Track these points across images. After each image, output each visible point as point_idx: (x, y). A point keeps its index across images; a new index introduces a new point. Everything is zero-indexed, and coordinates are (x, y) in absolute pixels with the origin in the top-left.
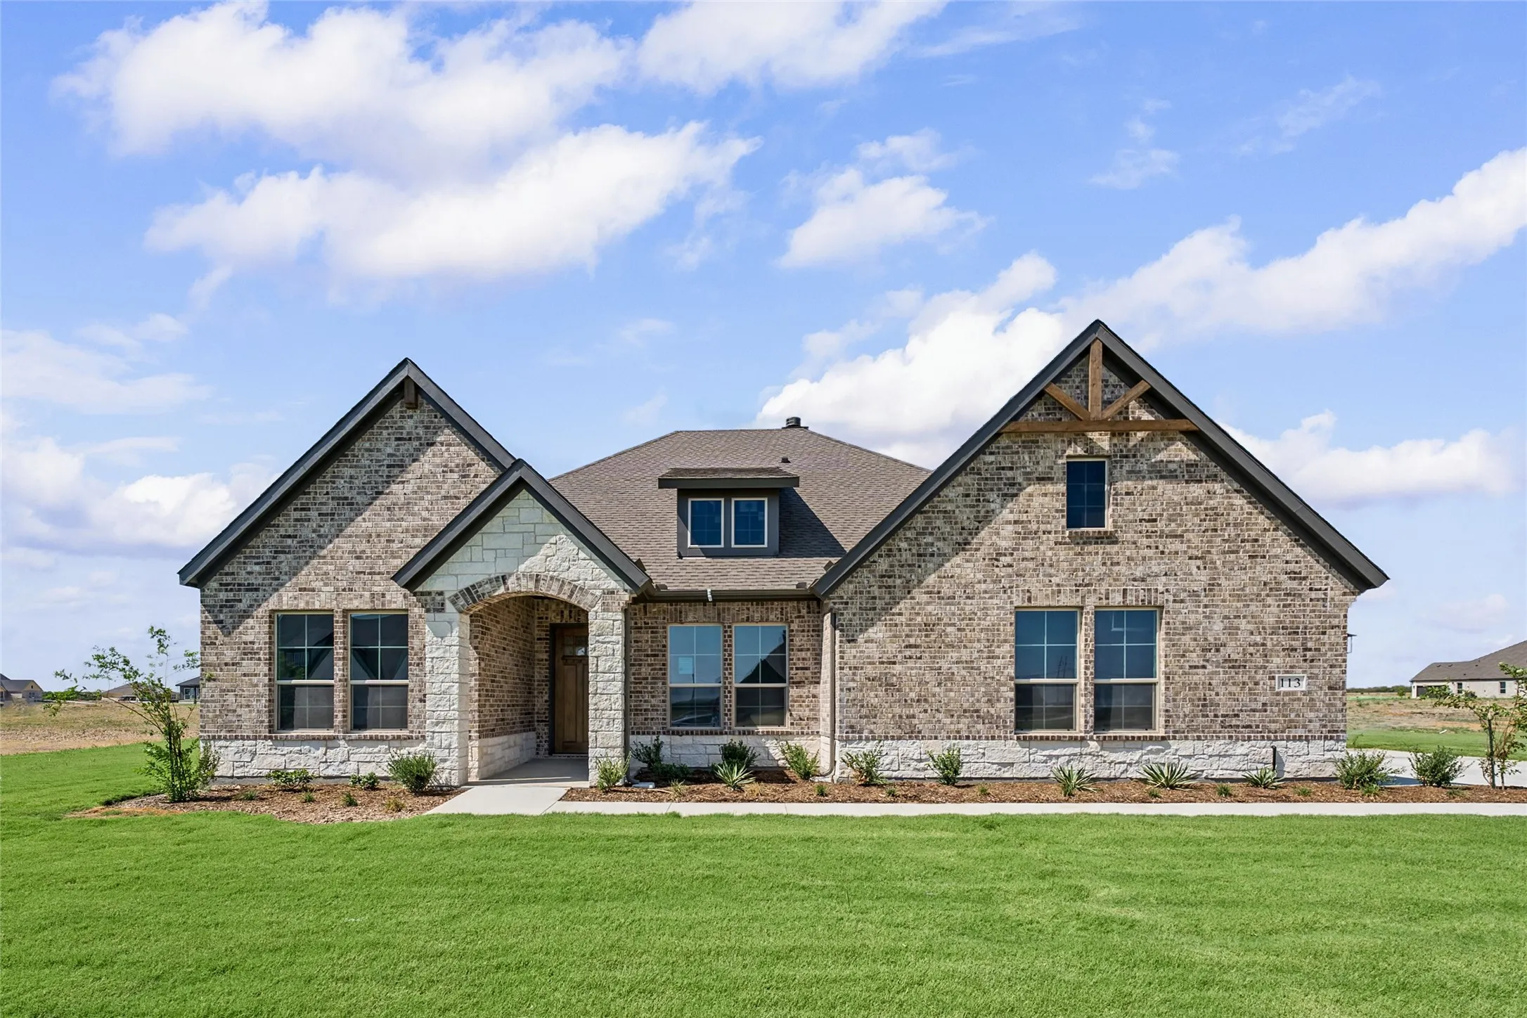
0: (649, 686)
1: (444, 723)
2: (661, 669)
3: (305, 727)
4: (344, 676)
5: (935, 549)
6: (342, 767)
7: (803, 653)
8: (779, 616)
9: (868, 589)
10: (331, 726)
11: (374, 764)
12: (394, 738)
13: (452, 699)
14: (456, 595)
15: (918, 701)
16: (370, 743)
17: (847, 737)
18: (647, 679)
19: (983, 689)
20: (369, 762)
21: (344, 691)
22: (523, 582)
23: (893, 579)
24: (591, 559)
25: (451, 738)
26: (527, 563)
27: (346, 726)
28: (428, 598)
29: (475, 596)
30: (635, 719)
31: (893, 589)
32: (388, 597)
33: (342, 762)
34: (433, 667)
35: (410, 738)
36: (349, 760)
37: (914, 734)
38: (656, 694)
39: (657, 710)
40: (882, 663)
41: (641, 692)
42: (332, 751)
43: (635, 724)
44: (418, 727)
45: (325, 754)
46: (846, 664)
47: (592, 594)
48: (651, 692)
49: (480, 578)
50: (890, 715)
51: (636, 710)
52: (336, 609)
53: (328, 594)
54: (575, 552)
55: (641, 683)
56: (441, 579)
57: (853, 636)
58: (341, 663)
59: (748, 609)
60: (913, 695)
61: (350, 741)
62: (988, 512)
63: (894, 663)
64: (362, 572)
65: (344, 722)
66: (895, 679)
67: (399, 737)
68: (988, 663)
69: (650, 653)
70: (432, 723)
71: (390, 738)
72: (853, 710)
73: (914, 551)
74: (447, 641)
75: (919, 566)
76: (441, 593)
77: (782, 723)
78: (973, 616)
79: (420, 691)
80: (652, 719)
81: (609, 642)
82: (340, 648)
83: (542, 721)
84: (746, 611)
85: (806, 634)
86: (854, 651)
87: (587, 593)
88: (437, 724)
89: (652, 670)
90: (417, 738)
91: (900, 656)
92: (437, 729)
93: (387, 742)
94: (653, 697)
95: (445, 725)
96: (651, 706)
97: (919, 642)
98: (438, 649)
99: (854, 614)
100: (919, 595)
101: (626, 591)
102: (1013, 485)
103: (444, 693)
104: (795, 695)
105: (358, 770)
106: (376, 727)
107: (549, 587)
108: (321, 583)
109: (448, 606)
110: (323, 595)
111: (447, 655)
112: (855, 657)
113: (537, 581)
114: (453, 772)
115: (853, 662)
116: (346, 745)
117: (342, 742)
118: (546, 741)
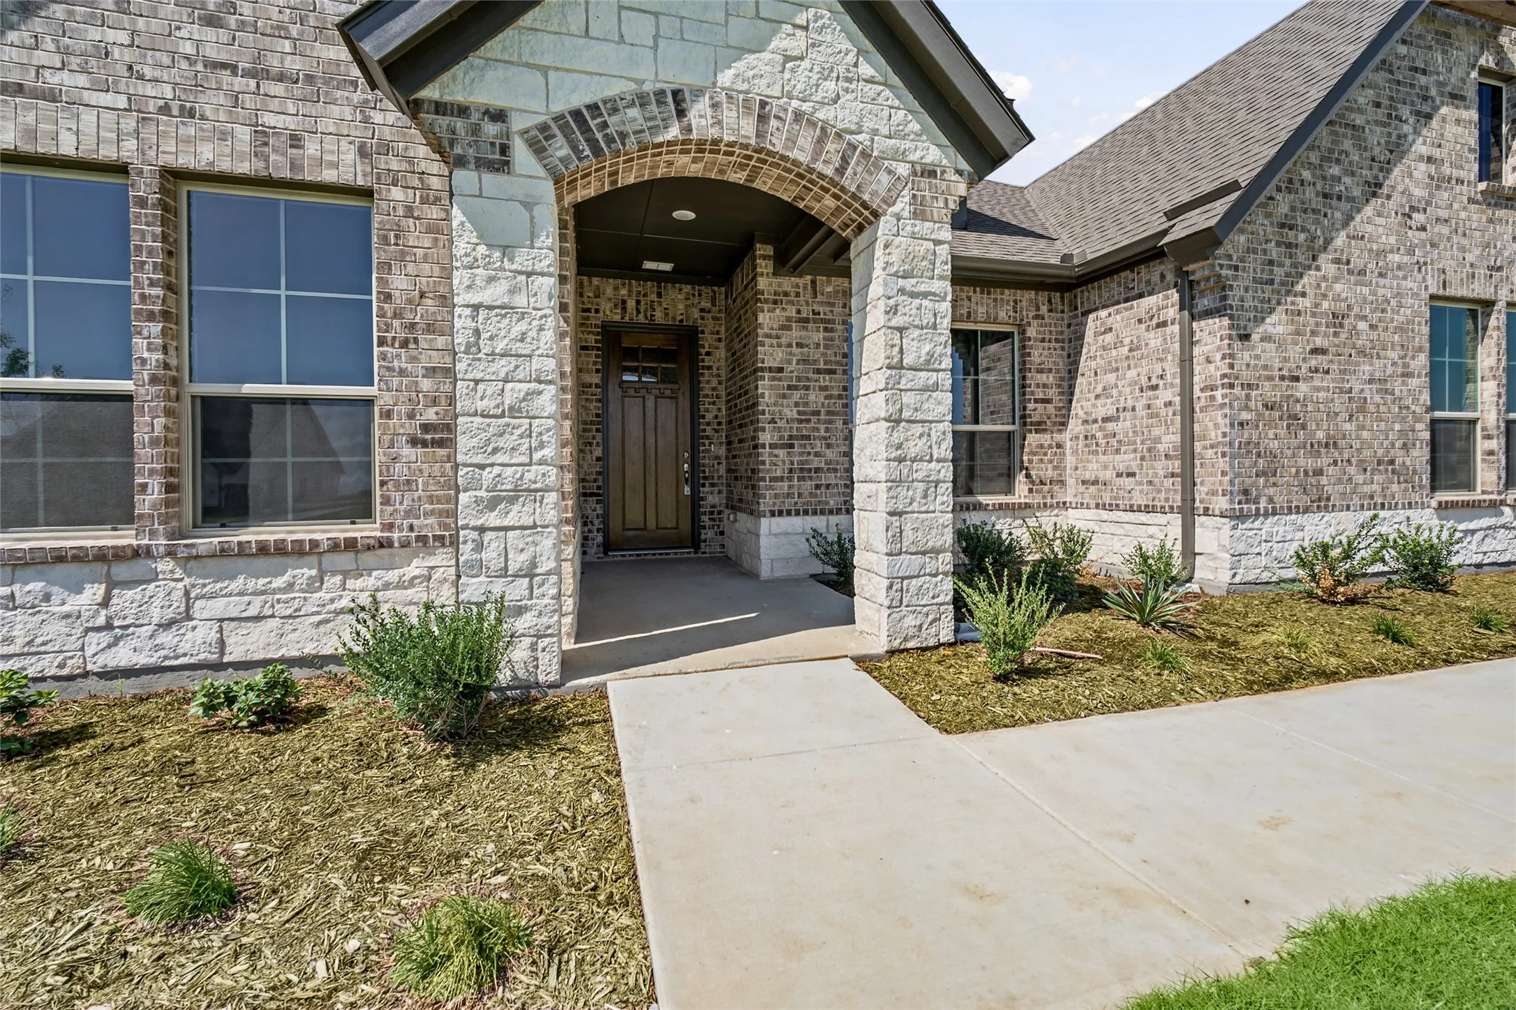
0: (822, 427)
1: (512, 501)
2: (840, 397)
3: (33, 523)
4: (166, 366)
5: (1343, 188)
6: (166, 638)
7: (1045, 376)
8: (1011, 313)
9: (1264, 246)
10: (125, 516)
11: (275, 623)
12: (335, 547)
13: (535, 430)
14: (544, 128)
15: (1327, 445)
16: (262, 562)
17: (1241, 510)
18: (818, 413)
19: (1397, 427)
20: (258, 618)
21: (168, 413)
22: (729, 115)
23: (1294, 232)
24: (885, 84)
25: (535, 544)
26: (740, 65)
27: (178, 516)
28: (460, 124)
29: (599, 136)
30: (799, 488)
31: (1294, 250)
32: (312, 147)
33: (167, 626)
34: (477, 333)
35: (384, 544)
36: (189, 617)
37: (1322, 504)
38: (833, 441)
39: (835, 470)
40: (1282, 378)
41: (808, 438)
42: (129, 594)
43: (800, 495)
44: (408, 513)
45: (105, 603)
46: (1237, 378)
47: (890, 172)
48: (825, 438)
49: (614, 89)
50: (1294, 470)
51: (802, 470)
52: (136, 162)
53: (108, 117)
54: (851, 58)
55: (808, 421)
56: (500, 73)
57: (1245, 328)
58: (156, 328)
59: (969, 299)
60: (1320, 435)
61: (191, 560)
62: (1399, 137)
63: (1297, 379)
64: (224, 66)
65: (168, 503)
66: (1298, 407)
67: (351, 544)
68: (1404, 383)
69: (822, 366)
70: (478, 501)
71: (325, 546)
72: (1247, 462)
73: (1319, 187)
74: (522, 259)
75: (1325, 215)
76: (499, 116)
77: (1009, 490)
78: (1385, 306)
79: (411, 416)
80: (828, 486)
81: (925, 295)
82: (152, 284)
83: (592, 495)
84: (966, 303)
85: (1046, 344)
86: (1246, 355)
87: (878, 168)
88: (492, 504)
89: (826, 398)
90: (405, 545)
91: (1304, 366)
92: (493, 519)
93: (314, 559)
94: (829, 446)
95: (516, 508)
96: (826, 463)
97: (1326, 344)
98: (491, 280)
99: (1246, 289)
100: (1326, 265)
101: (960, 172)
102: (1425, 98)
103: (514, 411)
104: (1034, 444)
105: (222, 644)
106: (276, 513)
107: (792, 141)
108: (82, 80)
109: (521, 153)
110: (89, 117)
111: (521, 301)
112: (1248, 365)
113: (763, 118)
114: (542, 643)
115: (1246, 375)
116: (179, 573)
117: (164, 566)
118: (598, 530)
